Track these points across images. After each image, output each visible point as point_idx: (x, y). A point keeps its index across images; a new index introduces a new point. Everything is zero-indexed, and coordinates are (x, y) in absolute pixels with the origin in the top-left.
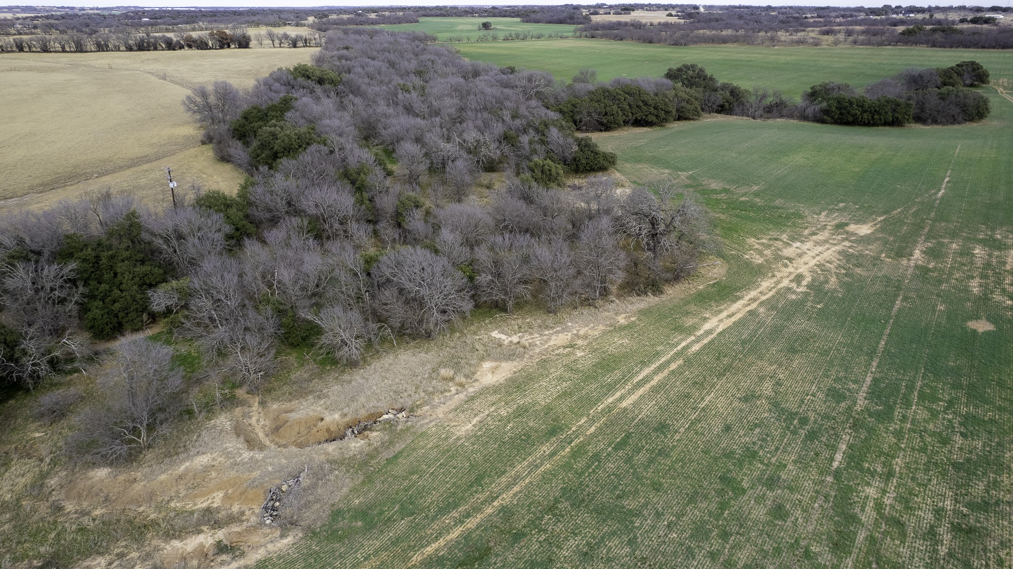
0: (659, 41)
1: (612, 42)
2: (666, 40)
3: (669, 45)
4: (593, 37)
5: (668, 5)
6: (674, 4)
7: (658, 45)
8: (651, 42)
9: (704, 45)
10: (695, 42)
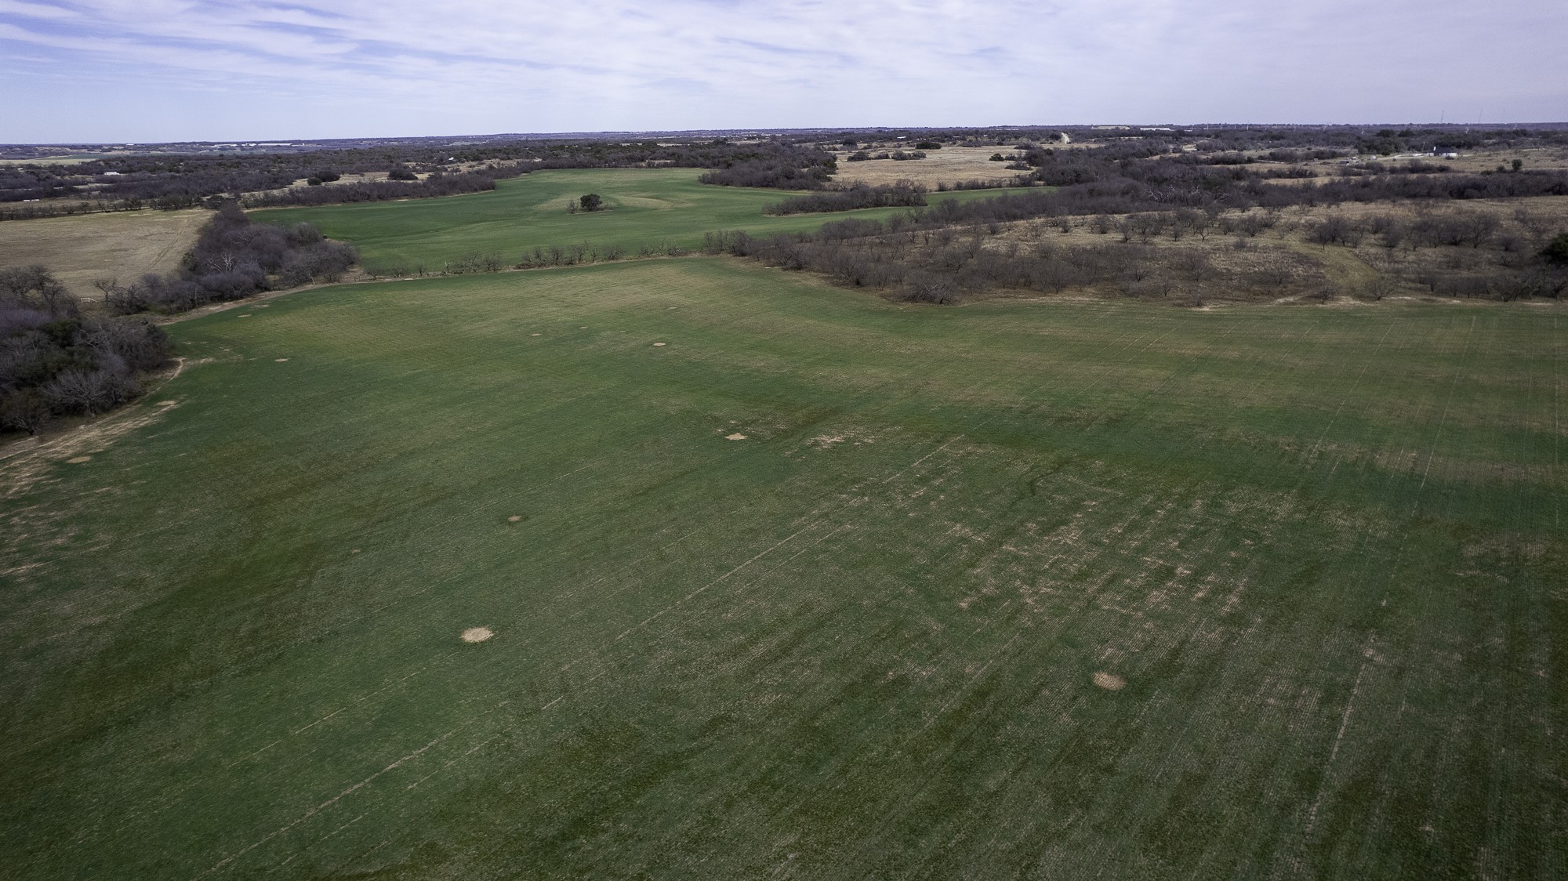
0: (882, 281)
4: (745, 255)
7: (873, 295)
8: (859, 283)
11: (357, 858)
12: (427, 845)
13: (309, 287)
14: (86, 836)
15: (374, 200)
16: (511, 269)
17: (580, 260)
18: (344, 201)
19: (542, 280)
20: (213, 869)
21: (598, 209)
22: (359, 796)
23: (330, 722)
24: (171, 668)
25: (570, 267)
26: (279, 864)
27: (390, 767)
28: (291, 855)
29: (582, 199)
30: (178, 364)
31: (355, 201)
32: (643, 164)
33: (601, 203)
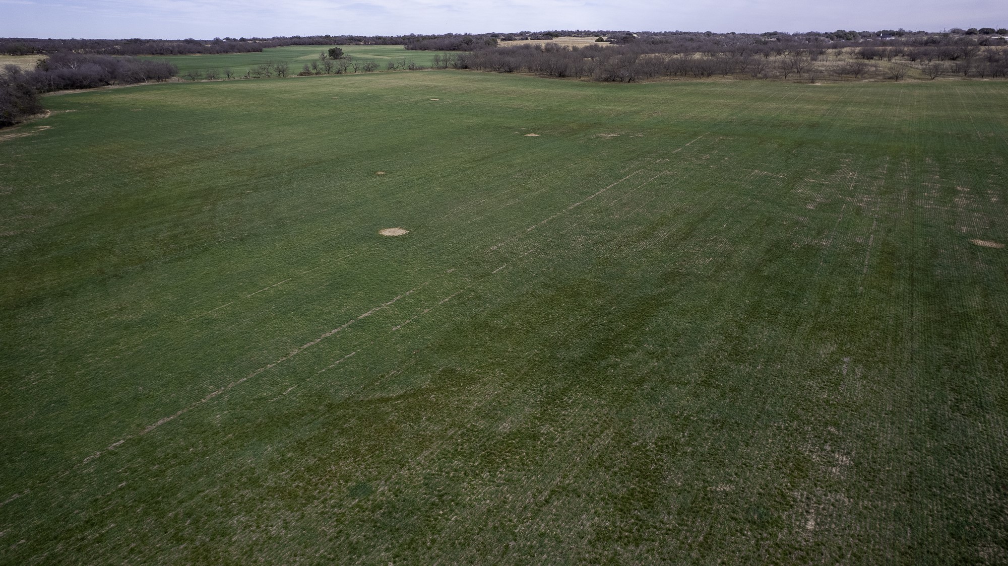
0: (579, 73)
1: (494, 75)
2: (591, 71)
3: (598, 80)
4: (466, 68)
5: (598, 32)
6: (605, 30)
7: (575, 81)
8: (562, 75)
9: (668, 80)
10: (649, 74)
11: (369, 385)
12: (444, 371)
13: (143, 84)
14: (41, 379)
15: (175, 54)
16: (296, 76)
17: (345, 71)
18: (153, 54)
19: (322, 79)
20: (203, 400)
21: (341, 58)
22: (342, 338)
23: (280, 288)
24: (98, 259)
25: (339, 74)
26: (280, 394)
27: (363, 316)
28: (290, 386)
29: (329, 51)
30: (47, 112)
31: (162, 54)
32: (362, 43)
33: (343, 54)
